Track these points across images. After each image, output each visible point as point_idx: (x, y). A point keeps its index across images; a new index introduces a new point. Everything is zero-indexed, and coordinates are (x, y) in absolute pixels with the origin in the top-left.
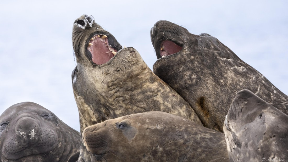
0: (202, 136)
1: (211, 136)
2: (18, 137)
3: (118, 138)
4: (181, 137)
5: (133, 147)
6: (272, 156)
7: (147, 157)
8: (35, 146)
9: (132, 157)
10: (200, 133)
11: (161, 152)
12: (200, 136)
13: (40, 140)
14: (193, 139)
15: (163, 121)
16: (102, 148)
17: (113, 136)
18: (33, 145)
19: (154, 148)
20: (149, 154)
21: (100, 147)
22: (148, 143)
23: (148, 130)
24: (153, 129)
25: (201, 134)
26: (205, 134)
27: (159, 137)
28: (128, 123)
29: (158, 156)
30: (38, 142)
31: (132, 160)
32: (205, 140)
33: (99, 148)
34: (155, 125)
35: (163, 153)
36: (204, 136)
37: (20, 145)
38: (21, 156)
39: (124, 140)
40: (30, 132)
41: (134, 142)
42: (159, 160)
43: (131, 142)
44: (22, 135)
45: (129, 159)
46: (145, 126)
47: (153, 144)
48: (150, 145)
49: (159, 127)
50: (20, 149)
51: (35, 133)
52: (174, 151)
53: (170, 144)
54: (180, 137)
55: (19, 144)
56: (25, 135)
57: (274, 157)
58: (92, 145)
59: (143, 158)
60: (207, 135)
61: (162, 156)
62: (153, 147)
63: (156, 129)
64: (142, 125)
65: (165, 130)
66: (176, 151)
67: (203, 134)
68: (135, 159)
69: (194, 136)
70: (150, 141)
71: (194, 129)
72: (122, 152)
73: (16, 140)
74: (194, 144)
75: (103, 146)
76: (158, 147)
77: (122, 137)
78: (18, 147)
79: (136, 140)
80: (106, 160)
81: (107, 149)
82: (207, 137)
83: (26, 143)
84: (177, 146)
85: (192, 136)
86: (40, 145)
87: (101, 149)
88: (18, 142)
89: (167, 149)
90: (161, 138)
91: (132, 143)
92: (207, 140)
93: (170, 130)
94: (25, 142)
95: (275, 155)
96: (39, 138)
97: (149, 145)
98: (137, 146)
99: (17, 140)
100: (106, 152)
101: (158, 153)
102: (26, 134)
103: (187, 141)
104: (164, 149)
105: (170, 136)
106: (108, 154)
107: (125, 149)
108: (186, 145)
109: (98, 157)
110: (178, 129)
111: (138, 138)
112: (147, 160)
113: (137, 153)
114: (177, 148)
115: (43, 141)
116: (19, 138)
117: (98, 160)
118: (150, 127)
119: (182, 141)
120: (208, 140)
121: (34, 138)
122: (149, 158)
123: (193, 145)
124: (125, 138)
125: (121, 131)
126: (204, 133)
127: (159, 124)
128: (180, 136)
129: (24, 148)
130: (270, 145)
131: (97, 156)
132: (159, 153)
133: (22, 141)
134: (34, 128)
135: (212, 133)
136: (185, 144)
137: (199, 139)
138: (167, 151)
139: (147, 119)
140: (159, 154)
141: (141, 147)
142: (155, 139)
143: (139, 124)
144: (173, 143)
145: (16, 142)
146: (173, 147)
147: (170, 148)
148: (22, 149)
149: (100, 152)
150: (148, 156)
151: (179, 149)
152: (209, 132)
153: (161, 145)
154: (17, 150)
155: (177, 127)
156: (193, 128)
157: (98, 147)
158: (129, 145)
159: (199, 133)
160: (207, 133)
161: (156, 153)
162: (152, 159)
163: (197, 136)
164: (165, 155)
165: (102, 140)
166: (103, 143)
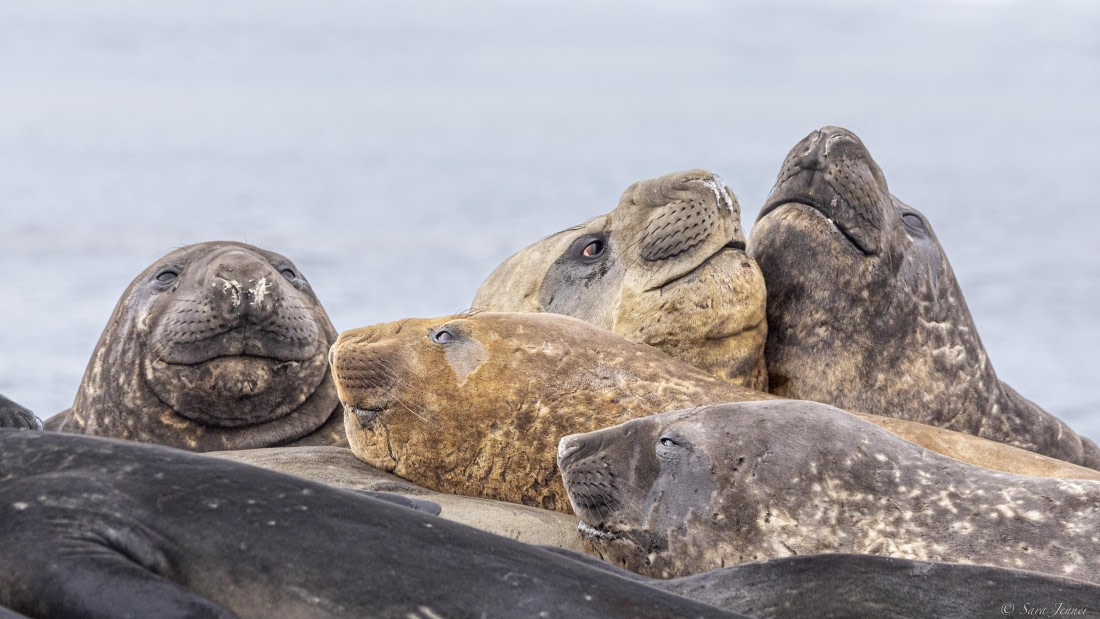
0: (672, 385)
1: (698, 389)
2: (214, 294)
3: (429, 369)
4: (608, 382)
5: (467, 399)
6: (764, 514)
7: (501, 432)
8: (258, 328)
9: (461, 428)
10: (668, 377)
11: (545, 421)
12: (663, 384)
13: (278, 314)
14: (641, 392)
15: (563, 337)
16: (380, 390)
17: (415, 361)
18: (255, 324)
19: (525, 407)
20: (509, 421)
21: (374, 387)
22: (511, 391)
23: (518, 354)
24: (532, 354)
25: (668, 380)
26: (680, 381)
27: (544, 376)
28: (466, 330)
29: (532, 430)
30: (270, 316)
31: (459, 434)
32: (677, 396)
33: (369, 390)
34: (540, 344)
35: (550, 423)
36: (677, 387)
37: (215, 317)
38: (211, 354)
39: (447, 374)
40: (253, 284)
41: (473, 385)
42: (535, 443)
43: (465, 382)
44: (229, 292)
45: (452, 431)
46: (510, 343)
47: (522, 394)
48: (514, 398)
49: (549, 350)
50: (212, 329)
51: (267, 289)
52: (582, 420)
53: (574, 397)
54: (604, 381)
55: (215, 313)
56: (237, 292)
57: (769, 514)
58: (350, 378)
59: (491, 432)
60: (686, 383)
61: (545, 432)
62: (522, 403)
63: (541, 356)
64: (503, 338)
65: (565, 359)
66: (589, 418)
67: (675, 380)
68: (467, 433)
69: (646, 383)
70: (517, 386)
71: (651, 364)
72: (435, 408)
73: (206, 301)
74: (642, 406)
75: (381, 386)
76: (538, 405)
77: (442, 368)
78: (208, 321)
79: (479, 377)
80: (385, 426)
81: (394, 395)
82: (684, 390)
83: (234, 315)
84: (593, 407)
85: (640, 382)
86: (272, 328)
87: (376, 392)
88: (212, 309)
89: (561, 411)
90: (550, 379)
91: (466, 386)
92: (684, 397)
93: (581, 361)
94: (232, 309)
95: (768, 508)
96: (274, 305)
97: (512, 397)
98: (480, 396)
99: (211, 302)
100: (389, 405)
101: (534, 421)
102: (242, 289)
103: (625, 396)
104: (553, 410)
105: (577, 378)
106: (393, 410)
107: (444, 402)
108: (621, 406)
109: (364, 418)
110: (603, 359)
111: (486, 375)
112: (500, 439)
113: (475, 416)
114: (591, 412)
115: (283, 317)
116: (218, 296)
117: (364, 426)
118: (524, 346)
119: (609, 394)
120: (687, 398)
121: (262, 302)
122: (507, 434)
123: (639, 406)
124: (450, 371)
125: (440, 351)
126: (679, 378)
127: (553, 341)
128: (607, 378)
129: (227, 329)
130: (743, 489)
131: (363, 413)
132: (539, 420)
133: (225, 307)
134: (265, 277)
135: (701, 380)
136: (618, 402)
137: (660, 392)
138: (561, 417)
139: (521, 327)
140: (538, 425)
141: (490, 401)
142: (533, 381)
143: (496, 334)
144: (583, 397)
145: (206, 308)
146: (581, 408)
147: (571, 408)
148: (220, 330)
149: (372, 401)
150: (505, 429)
151: (598, 413)
152: (694, 375)
153: (548, 399)
154: (202, 332)
155: (601, 356)
156: (651, 360)
157: (369, 387)
158: (456, 389)
159: (663, 378)
160: (688, 378)
161: (530, 422)
162: (516, 438)
163: (657, 384)
164: (553, 429)
165: (381, 368)
166: (382, 377)
